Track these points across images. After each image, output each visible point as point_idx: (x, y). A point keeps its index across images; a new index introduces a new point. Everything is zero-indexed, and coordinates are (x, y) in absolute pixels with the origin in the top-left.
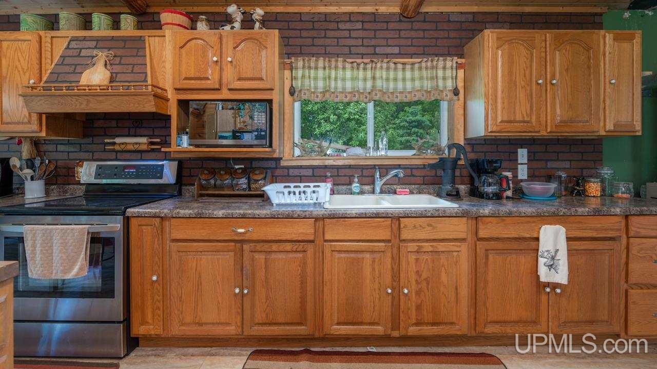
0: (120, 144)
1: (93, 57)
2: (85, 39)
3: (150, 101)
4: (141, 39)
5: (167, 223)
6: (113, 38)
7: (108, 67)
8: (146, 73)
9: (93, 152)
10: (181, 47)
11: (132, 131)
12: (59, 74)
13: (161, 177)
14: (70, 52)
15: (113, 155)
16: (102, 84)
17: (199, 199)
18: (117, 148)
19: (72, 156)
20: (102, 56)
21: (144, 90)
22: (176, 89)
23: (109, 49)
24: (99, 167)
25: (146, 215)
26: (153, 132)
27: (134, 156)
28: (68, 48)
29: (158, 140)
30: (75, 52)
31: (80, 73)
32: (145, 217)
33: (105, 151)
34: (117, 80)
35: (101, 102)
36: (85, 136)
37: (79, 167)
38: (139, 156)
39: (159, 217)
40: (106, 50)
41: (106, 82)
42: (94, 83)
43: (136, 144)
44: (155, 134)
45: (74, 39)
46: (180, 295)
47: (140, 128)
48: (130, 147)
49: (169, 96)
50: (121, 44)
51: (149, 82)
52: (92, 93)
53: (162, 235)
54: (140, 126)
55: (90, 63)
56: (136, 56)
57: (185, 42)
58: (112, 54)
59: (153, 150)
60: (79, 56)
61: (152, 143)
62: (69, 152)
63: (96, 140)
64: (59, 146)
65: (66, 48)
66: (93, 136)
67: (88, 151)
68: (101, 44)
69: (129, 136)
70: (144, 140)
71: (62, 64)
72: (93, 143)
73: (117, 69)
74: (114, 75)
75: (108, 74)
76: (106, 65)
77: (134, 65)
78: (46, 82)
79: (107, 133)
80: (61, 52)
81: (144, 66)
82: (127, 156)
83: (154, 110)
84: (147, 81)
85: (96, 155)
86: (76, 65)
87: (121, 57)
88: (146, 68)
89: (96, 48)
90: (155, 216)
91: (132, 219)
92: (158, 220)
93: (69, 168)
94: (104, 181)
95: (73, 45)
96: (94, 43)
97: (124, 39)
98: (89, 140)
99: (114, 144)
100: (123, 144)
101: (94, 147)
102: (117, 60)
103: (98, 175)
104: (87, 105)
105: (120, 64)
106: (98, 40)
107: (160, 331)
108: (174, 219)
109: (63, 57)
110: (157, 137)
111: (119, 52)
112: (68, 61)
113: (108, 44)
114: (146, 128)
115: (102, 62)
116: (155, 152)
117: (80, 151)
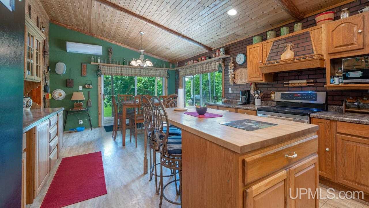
0: (291, 84)
1: (284, 47)
2: (280, 40)
3: (317, 62)
4: (307, 33)
5: (334, 123)
6: (292, 37)
7: (292, 49)
8: (313, 49)
9: (278, 88)
10: (333, 31)
11: (297, 77)
12: (271, 57)
13: (316, 100)
14: (274, 47)
15: (287, 89)
16: (291, 58)
17: (346, 113)
18: (290, 85)
19: (269, 89)
20: (289, 45)
21: (314, 58)
22: (329, 54)
23: (291, 42)
24: (282, 94)
25: (322, 118)
26: (309, 77)
27: (298, 89)
28: (273, 46)
29: (312, 81)
30: (277, 47)
31: (280, 55)
32: (321, 118)
33: (283, 87)
34: (297, 55)
35: (291, 66)
36: (274, 81)
37: (272, 94)
38: (300, 89)
39: (330, 120)
40: (290, 43)
41: (293, 57)
42: (287, 58)
43: (300, 83)
44: (309, 78)
45: (275, 42)
46: (344, 163)
47: (301, 75)
48: (297, 85)
49: (325, 58)
50: (297, 38)
51: (315, 53)
52: (288, 62)
53: (331, 129)
54: (301, 74)
55: (284, 50)
56: (306, 42)
57: (336, 27)
58: (293, 44)
59: (308, 86)
60: (278, 48)
61: (308, 83)
62: (268, 88)
63: (279, 82)
64: (264, 85)
65: (272, 46)
66: (278, 81)
67: (276, 87)
68: (287, 41)
69: (295, 79)
70: (305, 81)
71: (272, 53)
72: (278, 84)
73: (297, 50)
74: (296, 53)
75: (293, 53)
76: (291, 49)
77: (305, 46)
78: (267, 61)
79: (284, 79)
80: (271, 47)
81: (311, 46)
82: (295, 89)
83: (319, 66)
84: (314, 53)
85: (279, 89)
86: (277, 52)
87: (298, 44)
88: (312, 46)
89: (285, 43)
90: (327, 119)
91: (313, 119)
92: (329, 121)
93: (268, 94)
94: (285, 100)
95: (275, 44)
96: (284, 41)
97: (298, 36)
98: (276, 82)
99: (289, 83)
100: (293, 83)
101: (278, 85)
102: (296, 46)
103: (282, 98)
104: (285, 68)
105: (298, 47)
106: (285, 39)
107: (330, 177)
108: (340, 122)
109: (272, 50)
110: (311, 79)
111: (297, 42)
112: (274, 51)
113: (290, 40)
114: (304, 75)
115: (289, 48)
116: (309, 87)
117: (272, 87)
